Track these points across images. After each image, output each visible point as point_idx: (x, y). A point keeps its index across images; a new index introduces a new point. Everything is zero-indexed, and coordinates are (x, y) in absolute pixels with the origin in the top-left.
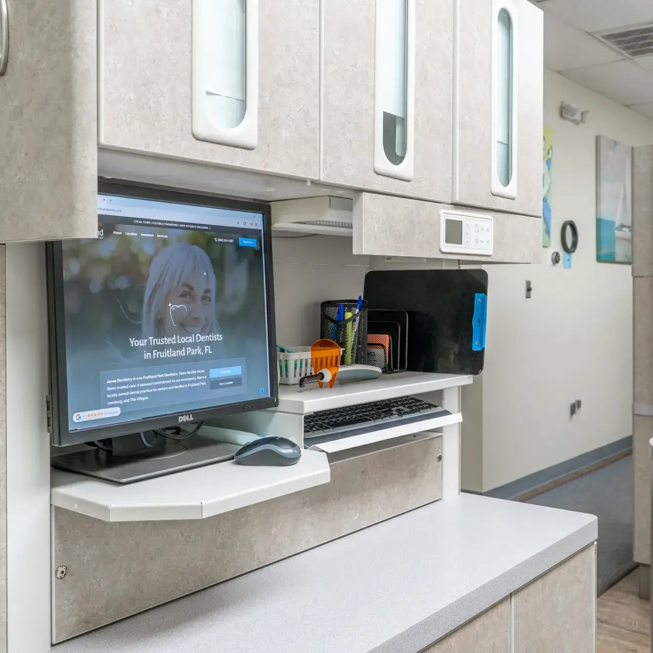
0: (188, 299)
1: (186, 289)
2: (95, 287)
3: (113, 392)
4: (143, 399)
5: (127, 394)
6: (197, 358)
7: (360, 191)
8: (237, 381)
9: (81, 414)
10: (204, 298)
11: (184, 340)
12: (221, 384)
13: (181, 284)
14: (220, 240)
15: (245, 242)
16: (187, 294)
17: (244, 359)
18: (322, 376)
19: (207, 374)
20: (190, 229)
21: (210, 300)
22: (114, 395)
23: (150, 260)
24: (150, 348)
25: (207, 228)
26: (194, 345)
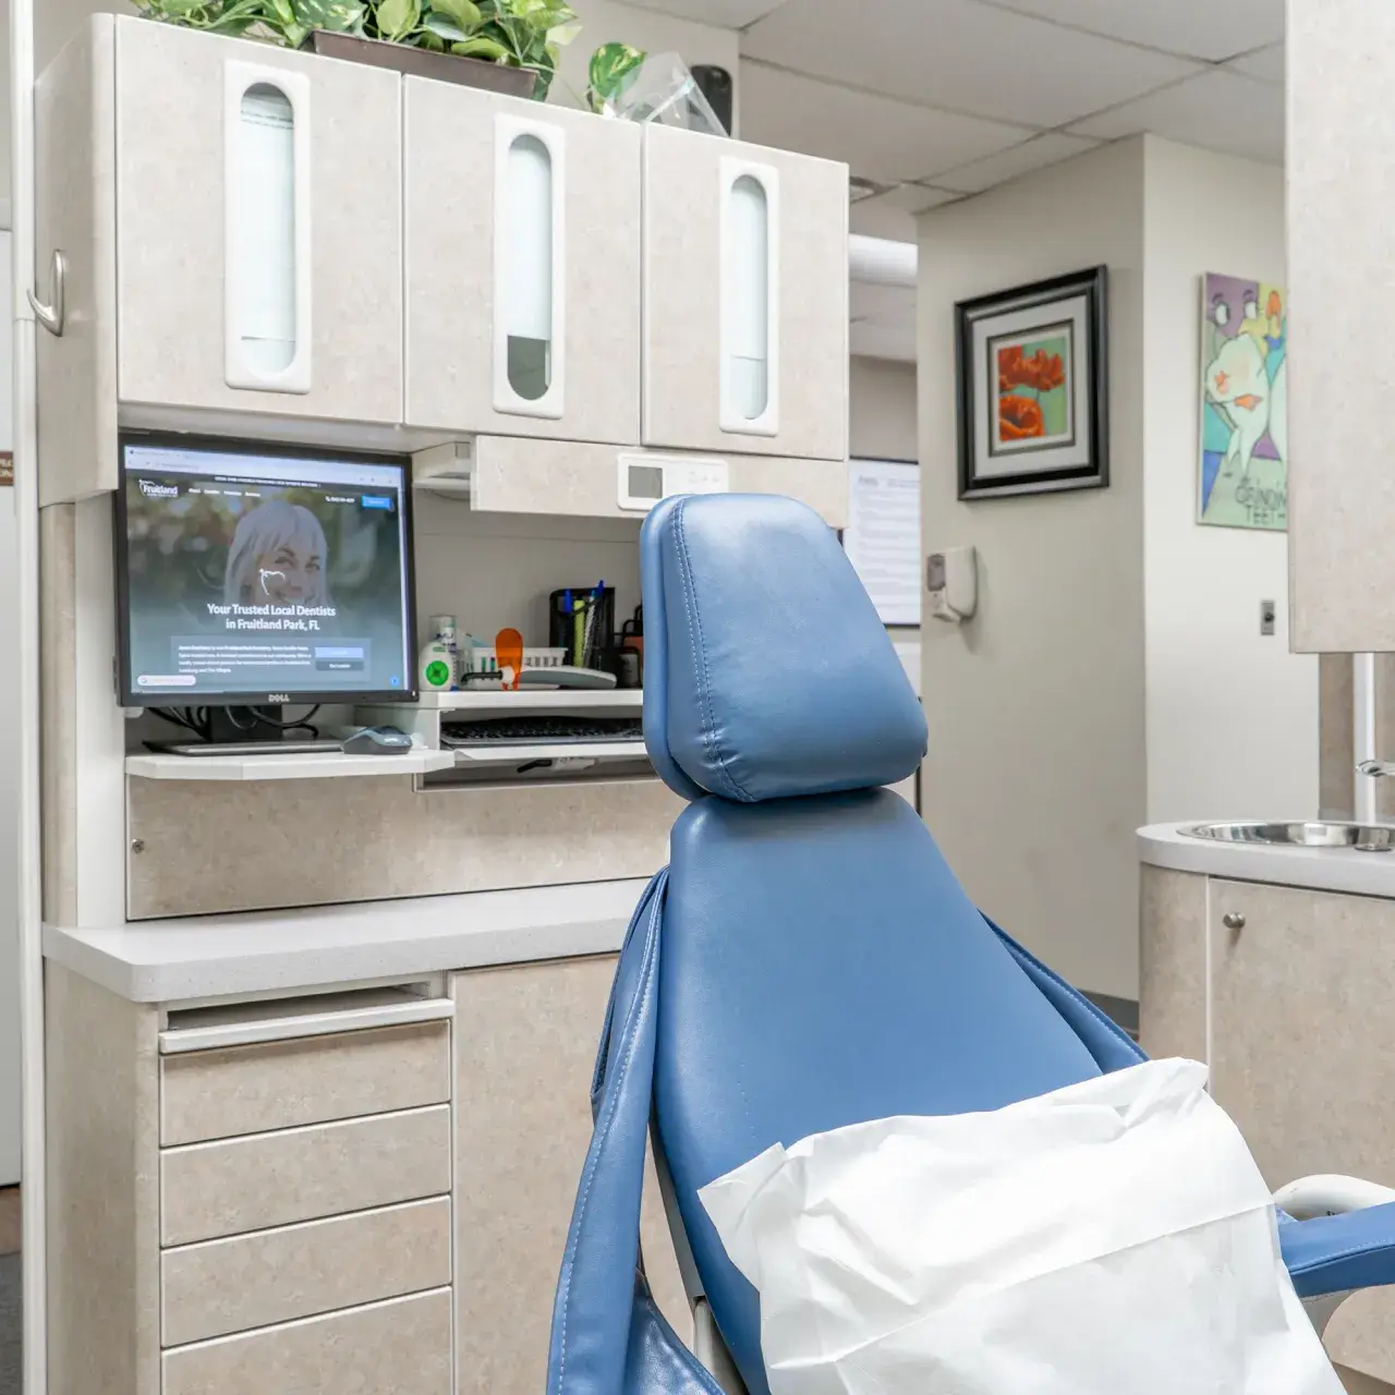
0: (287, 565)
1: (284, 554)
2: (167, 547)
3: (186, 659)
4: (225, 671)
5: (203, 663)
6: (298, 633)
7: (475, 434)
8: (356, 665)
9: (147, 677)
10: (309, 565)
11: (280, 611)
12: (332, 666)
13: (276, 549)
14: (334, 499)
15: (369, 502)
16: (286, 559)
17: (367, 641)
18: (500, 675)
19: (312, 651)
20: (291, 486)
21: (318, 568)
22: (188, 663)
23: (236, 521)
24: (233, 617)
25: (315, 485)
26: (294, 618)
